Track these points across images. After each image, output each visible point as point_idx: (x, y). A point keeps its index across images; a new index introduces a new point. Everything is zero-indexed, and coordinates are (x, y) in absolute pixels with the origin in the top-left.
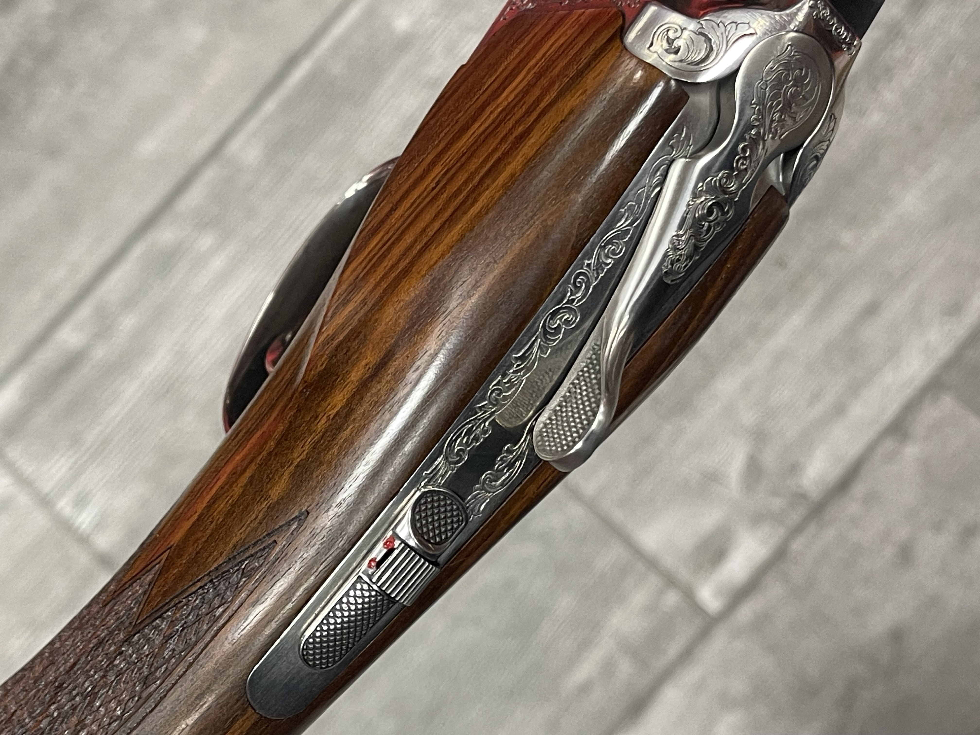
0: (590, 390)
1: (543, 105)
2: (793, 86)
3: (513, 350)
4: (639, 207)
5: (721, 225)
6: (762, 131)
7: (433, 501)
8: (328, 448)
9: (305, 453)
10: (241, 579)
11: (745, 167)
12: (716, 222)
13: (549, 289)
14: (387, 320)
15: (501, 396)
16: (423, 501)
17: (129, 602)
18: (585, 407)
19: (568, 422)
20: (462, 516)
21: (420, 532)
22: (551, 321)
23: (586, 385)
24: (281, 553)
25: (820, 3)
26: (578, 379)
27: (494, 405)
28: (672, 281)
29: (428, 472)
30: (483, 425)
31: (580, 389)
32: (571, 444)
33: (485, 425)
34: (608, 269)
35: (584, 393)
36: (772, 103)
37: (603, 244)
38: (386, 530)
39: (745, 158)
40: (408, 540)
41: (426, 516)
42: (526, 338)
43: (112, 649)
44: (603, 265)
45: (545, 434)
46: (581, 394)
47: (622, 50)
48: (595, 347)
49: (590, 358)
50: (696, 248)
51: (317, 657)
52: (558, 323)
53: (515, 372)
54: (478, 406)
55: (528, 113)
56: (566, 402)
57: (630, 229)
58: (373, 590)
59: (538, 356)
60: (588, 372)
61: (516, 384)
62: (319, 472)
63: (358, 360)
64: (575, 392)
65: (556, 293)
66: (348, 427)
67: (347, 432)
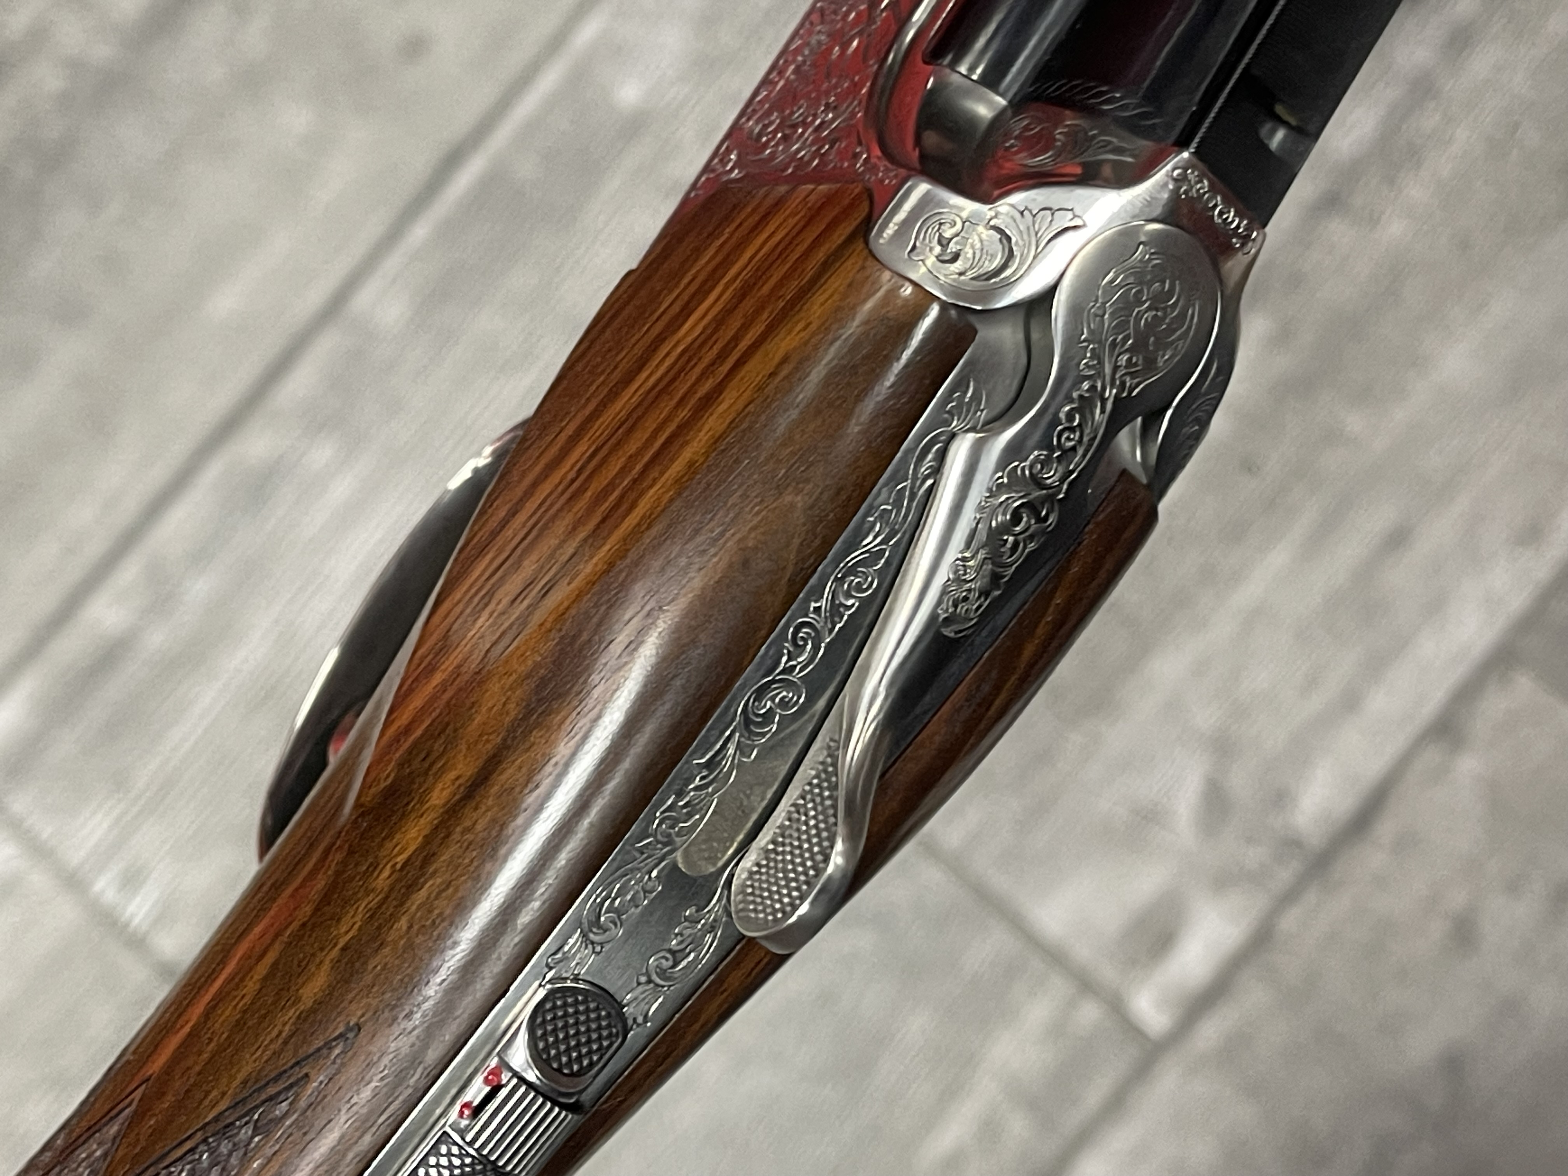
0: (821, 817)
1: (743, 345)
2: (1149, 309)
3: (694, 752)
4: (898, 513)
5: (1037, 539)
6: (1099, 385)
7: (565, 1005)
8: (394, 918)
9: (356, 927)
10: (252, 1137)
11: (1072, 443)
12: (1027, 534)
13: (752, 652)
14: (490, 705)
15: (677, 829)
16: (548, 1006)
17: (81, 1170)
18: (812, 845)
19: (785, 871)
20: (615, 1026)
21: (544, 1056)
22: (756, 704)
23: (814, 808)
24: (316, 1093)
25: (1193, 173)
26: (804, 798)
27: (665, 845)
28: (956, 633)
29: (557, 957)
30: (647, 877)
31: (806, 815)
32: (788, 909)
33: (650, 877)
34: (849, 616)
35: (812, 823)
36: (1115, 340)
37: (839, 576)
38: (489, 1054)
39: (1072, 429)
40: (525, 1070)
41: (555, 1029)
42: (715, 733)
44: (842, 609)
45: (750, 890)
46: (806, 823)
47: (866, 259)
48: (832, 744)
49: (822, 763)
50: (995, 577)
52: (768, 707)
53: (698, 789)
54: (637, 845)
55: (722, 356)
56: (783, 836)
57: (885, 550)
58: (468, 1155)
59: (736, 761)
61: (701, 808)
62: (378, 959)
63: (443, 770)
64: (798, 820)
65: (763, 657)
66: (425, 882)
67: (423, 893)
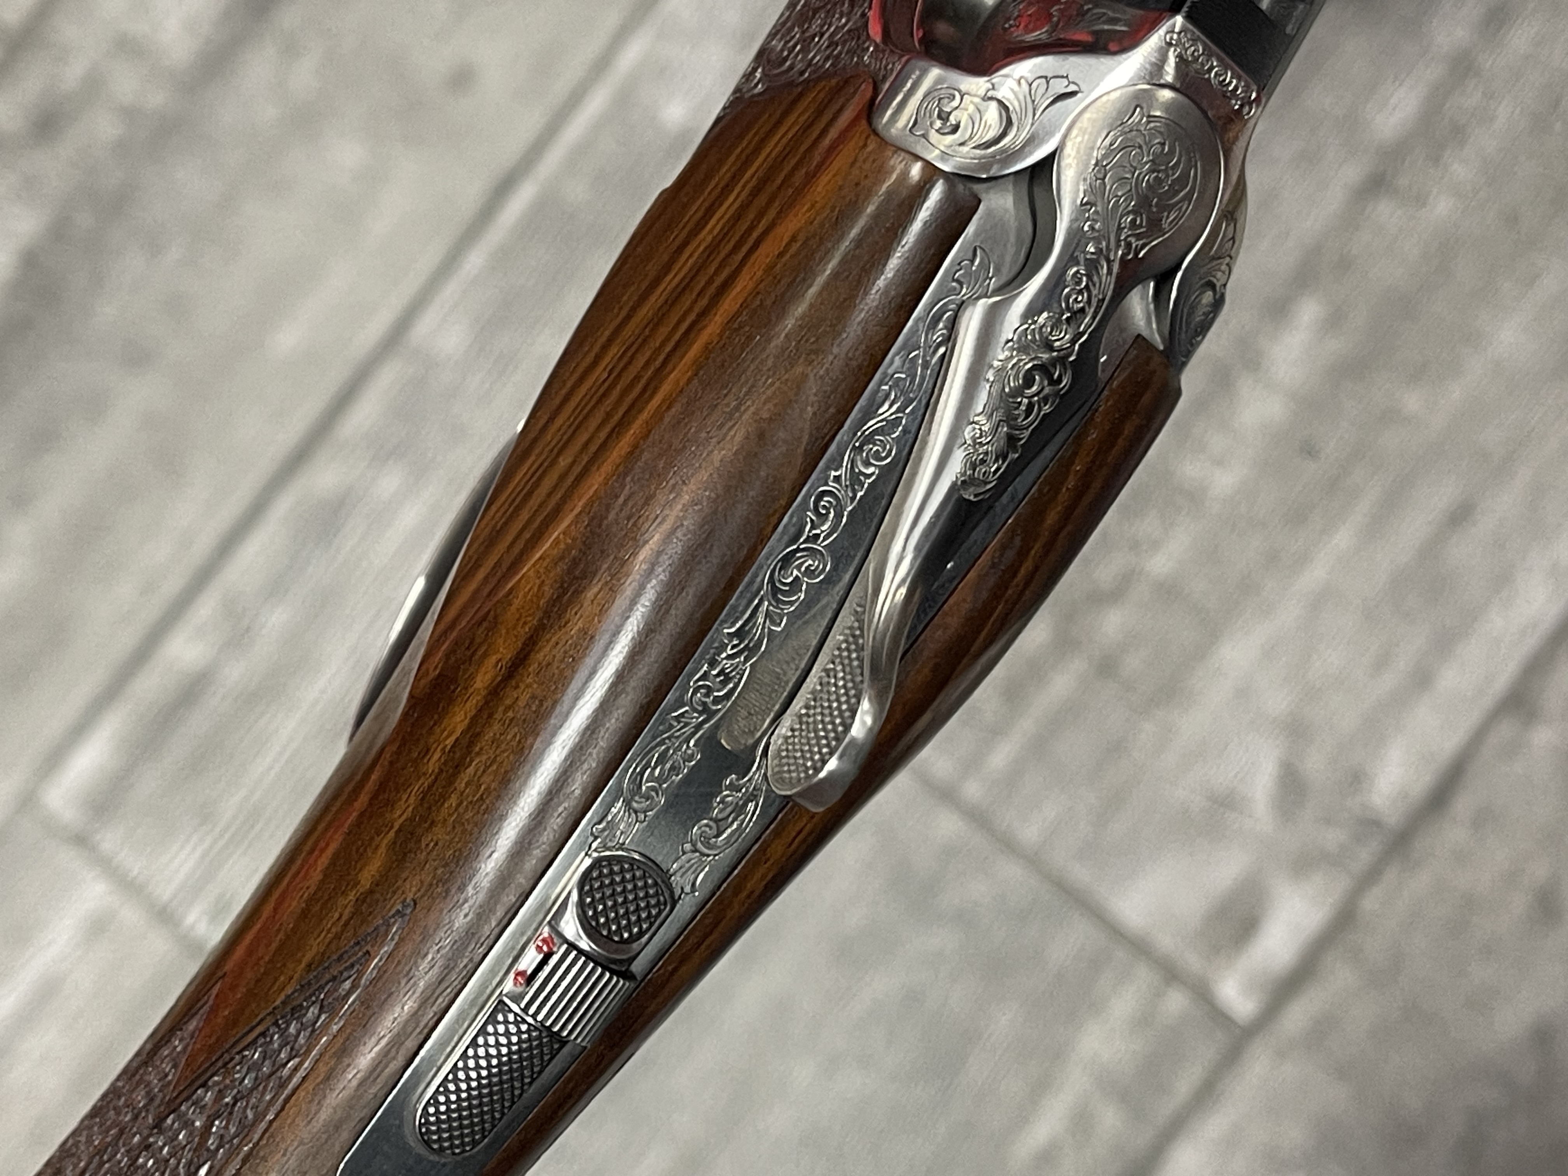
0: (849, 677)
1: (757, 232)
2: (1151, 170)
3: (724, 621)
4: (912, 381)
5: (1050, 401)
6: (1104, 247)
7: (612, 873)
10: (320, 1016)
11: (1081, 305)
13: (775, 521)
14: (526, 589)
15: (712, 698)
16: (595, 874)
19: (816, 731)
20: (663, 895)
21: (594, 923)
23: (844, 671)
24: (377, 969)
25: (1187, 35)
26: (833, 663)
27: (700, 713)
28: (976, 496)
29: (602, 827)
31: (835, 677)
32: (819, 765)
33: (688, 746)
34: (870, 484)
35: (841, 683)
36: (1118, 201)
37: (857, 444)
38: (540, 924)
39: (1080, 292)
40: (575, 937)
41: (603, 898)
43: (136, 1140)
44: (862, 478)
45: (784, 754)
47: (869, 135)
49: (851, 628)
51: (445, 1135)
52: (794, 575)
53: (729, 657)
54: (674, 714)
56: (815, 700)
57: (902, 418)
58: (524, 1022)
59: (766, 630)
60: (848, 649)
61: (734, 676)
62: (430, 837)
65: (786, 526)
66: (471, 761)
67: (471, 770)
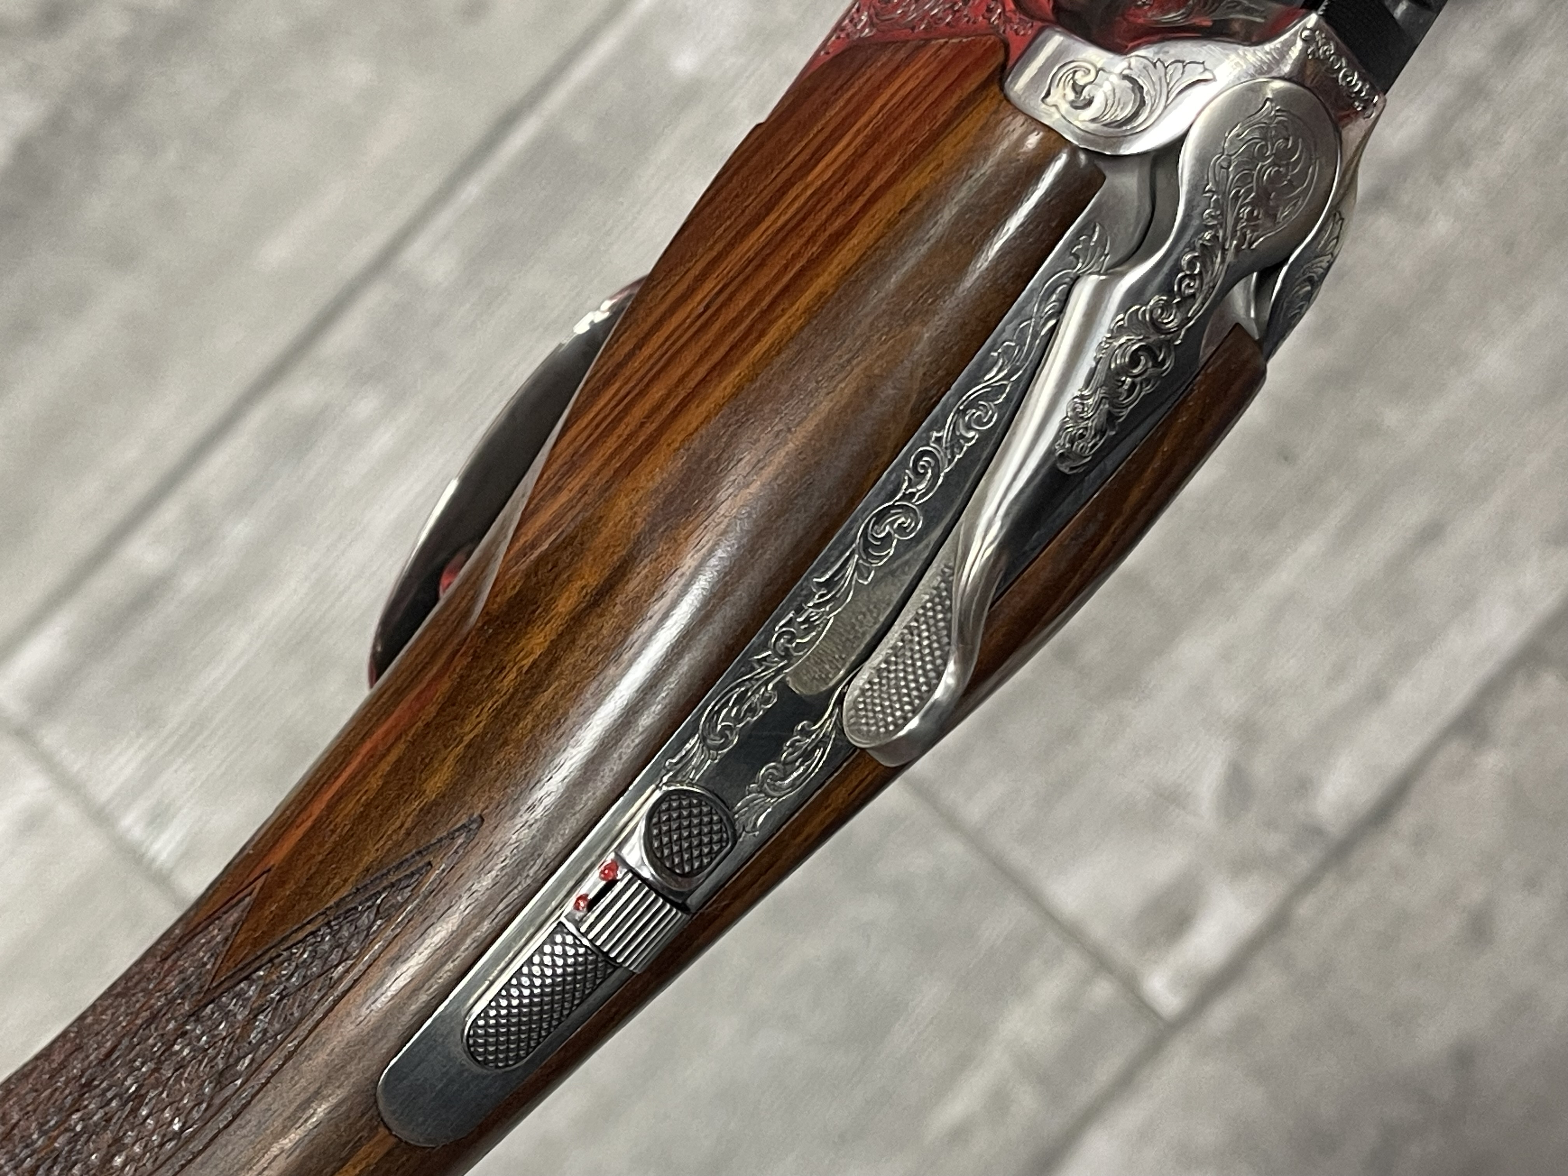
0: (934, 638)
1: (875, 185)
2: (1273, 164)
3: (814, 570)
4: (1021, 350)
5: (1152, 382)
6: (1221, 234)
7: (680, 807)
8: (518, 718)
9: (482, 725)
10: (375, 921)
11: (1192, 291)
12: (1144, 377)
13: (873, 476)
14: (617, 520)
15: (794, 645)
16: (664, 807)
17: (201, 954)
18: (925, 663)
19: (898, 687)
20: (726, 832)
21: (659, 855)
22: (876, 527)
23: (928, 630)
24: (438, 881)
25: (1320, 34)
26: (917, 621)
27: (782, 658)
28: (1072, 469)
29: (674, 761)
30: (763, 690)
31: (919, 635)
32: (900, 722)
33: (766, 689)
34: (968, 447)
35: (926, 642)
36: (1239, 192)
37: (961, 408)
38: (606, 850)
39: (1192, 277)
40: (639, 867)
41: (670, 830)
42: (836, 553)
43: (171, 1026)
44: (962, 441)
45: (861, 706)
46: (919, 643)
47: (1001, 101)
48: (946, 570)
49: (937, 588)
50: (1111, 418)
51: (491, 1049)
52: (887, 531)
53: (817, 606)
54: (756, 657)
55: (852, 197)
56: (896, 656)
57: (1006, 385)
58: (582, 945)
59: (854, 583)
60: (933, 609)
61: (818, 625)
62: (502, 755)
63: (569, 580)
64: (911, 641)
65: (884, 483)
66: (549, 685)
67: (548, 694)
